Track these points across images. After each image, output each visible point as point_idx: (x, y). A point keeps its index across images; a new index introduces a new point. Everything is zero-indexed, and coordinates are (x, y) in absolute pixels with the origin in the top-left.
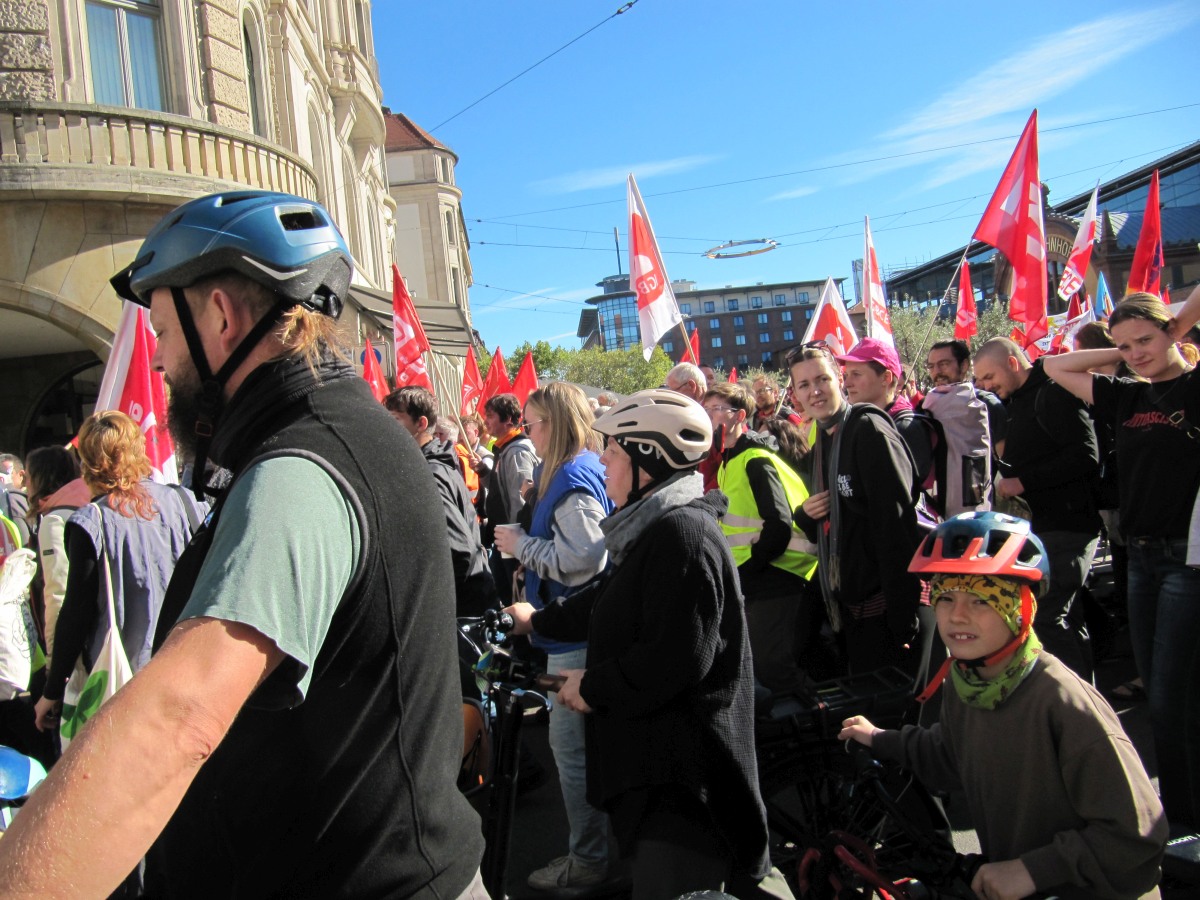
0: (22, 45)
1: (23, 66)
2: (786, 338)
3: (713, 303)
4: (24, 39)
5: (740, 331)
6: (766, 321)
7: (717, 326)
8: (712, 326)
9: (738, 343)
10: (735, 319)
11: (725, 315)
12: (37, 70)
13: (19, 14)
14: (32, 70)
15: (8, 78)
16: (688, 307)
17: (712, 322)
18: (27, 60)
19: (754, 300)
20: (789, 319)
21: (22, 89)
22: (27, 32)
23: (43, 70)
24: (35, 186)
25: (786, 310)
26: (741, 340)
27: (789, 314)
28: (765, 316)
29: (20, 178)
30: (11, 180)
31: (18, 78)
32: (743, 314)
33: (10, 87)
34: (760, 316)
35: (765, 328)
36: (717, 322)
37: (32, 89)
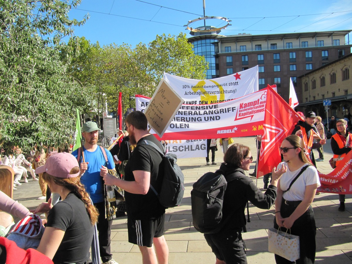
2: (307, 68)
3: (260, 45)
5: (277, 62)
6: (294, 57)
7: (262, 59)
8: (259, 59)
9: (275, 70)
10: (274, 55)
11: (268, 52)
16: (244, 47)
17: (259, 56)
19: (287, 45)
20: (310, 56)
25: (308, 50)
26: (277, 69)
27: (310, 53)
28: (294, 54)
32: (279, 52)
34: (291, 54)
35: (293, 62)
36: (262, 56)
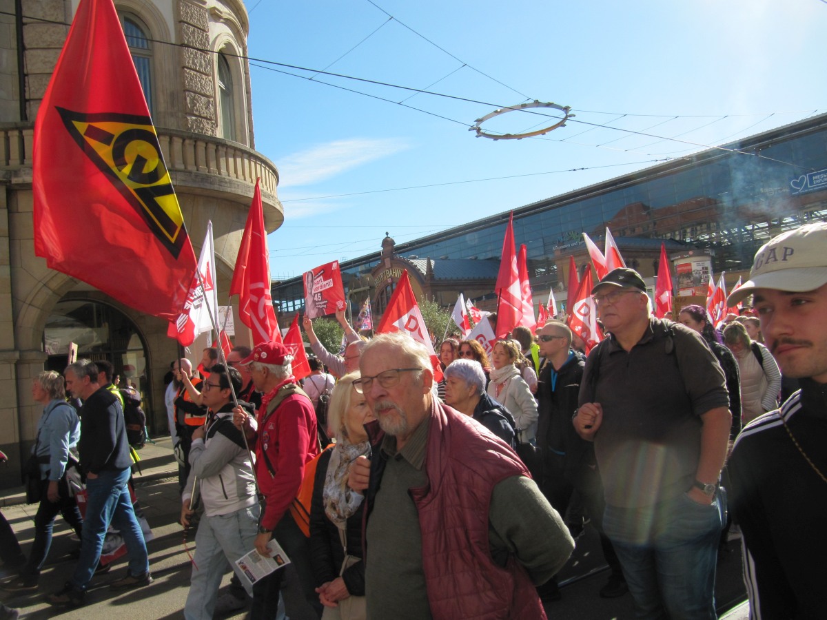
0: (201, 102)
1: (202, 115)
4: (203, 98)
12: (209, 119)
13: (201, 84)
14: (206, 118)
15: (196, 120)
18: (204, 113)
21: (203, 129)
22: (204, 95)
23: (211, 119)
24: (229, 190)
29: (223, 184)
30: (219, 185)
31: (201, 122)
33: (197, 126)
37: (207, 130)
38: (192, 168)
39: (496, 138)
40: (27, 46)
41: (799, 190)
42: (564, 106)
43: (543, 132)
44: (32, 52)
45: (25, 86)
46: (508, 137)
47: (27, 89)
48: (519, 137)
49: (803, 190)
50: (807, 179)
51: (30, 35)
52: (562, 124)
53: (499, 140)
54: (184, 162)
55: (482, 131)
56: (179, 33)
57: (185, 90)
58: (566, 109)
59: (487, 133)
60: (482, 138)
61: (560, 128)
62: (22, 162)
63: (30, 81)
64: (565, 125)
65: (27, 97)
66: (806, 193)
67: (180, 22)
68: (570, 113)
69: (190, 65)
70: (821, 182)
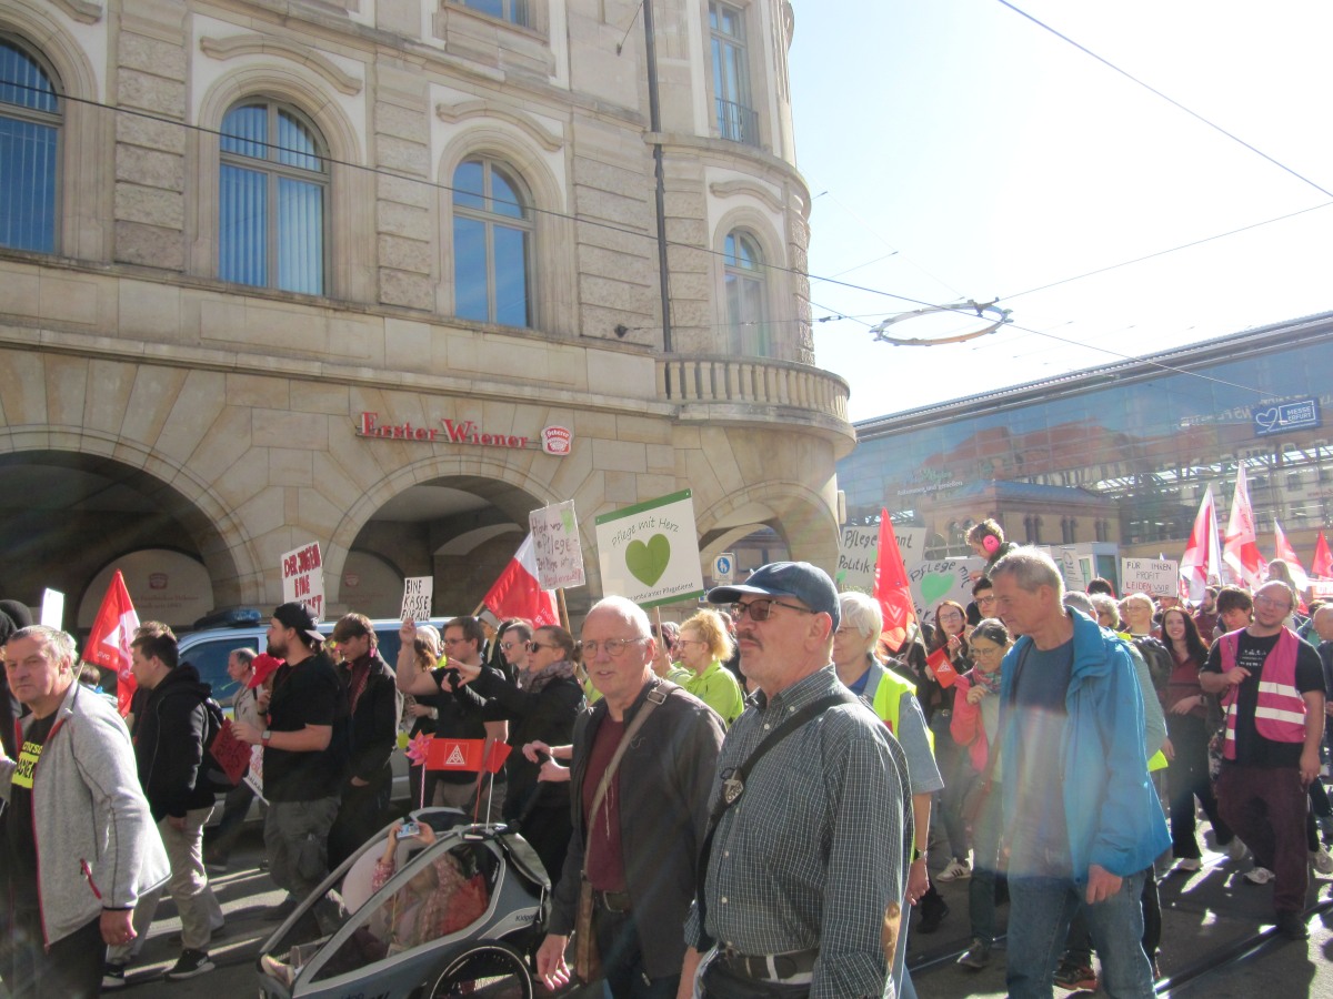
38: (821, 408)
39: (897, 342)
40: (671, 269)
41: (1265, 428)
42: (1003, 309)
43: (962, 339)
44: (676, 275)
45: (669, 312)
46: (914, 342)
47: (672, 315)
48: (928, 343)
49: (1274, 427)
50: (1278, 412)
51: (674, 257)
52: (991, 330)
53: (901, 346)
54: (816, 402)
55: (884, 334)
56: (791, 255)
57: (797, 320)
58: (1005, 313)
59: (889, 336)
60: (882, 342)
61: (988, 335)
62: (684, 397)
63: (676, 308)
64: (993, 332)
65: (672, 323)
66: (1276, 433)
67: (791, 244)
68: (1009, 316)
69: (800, 292)
70: (1299, 419)
